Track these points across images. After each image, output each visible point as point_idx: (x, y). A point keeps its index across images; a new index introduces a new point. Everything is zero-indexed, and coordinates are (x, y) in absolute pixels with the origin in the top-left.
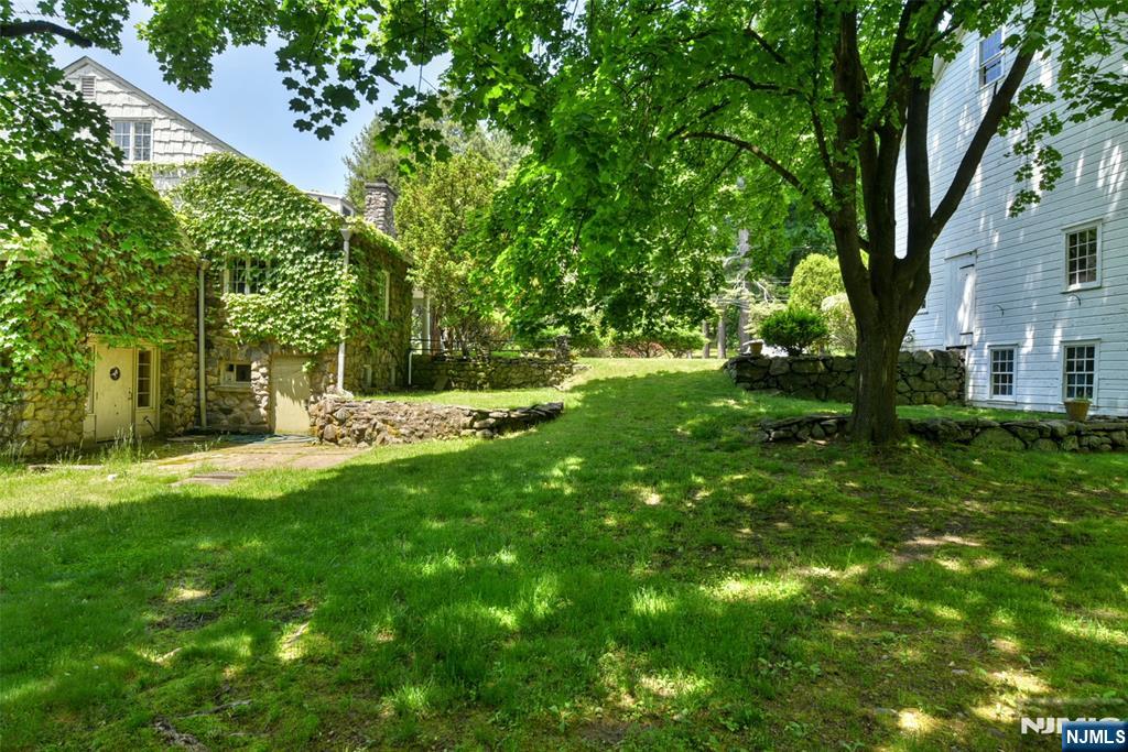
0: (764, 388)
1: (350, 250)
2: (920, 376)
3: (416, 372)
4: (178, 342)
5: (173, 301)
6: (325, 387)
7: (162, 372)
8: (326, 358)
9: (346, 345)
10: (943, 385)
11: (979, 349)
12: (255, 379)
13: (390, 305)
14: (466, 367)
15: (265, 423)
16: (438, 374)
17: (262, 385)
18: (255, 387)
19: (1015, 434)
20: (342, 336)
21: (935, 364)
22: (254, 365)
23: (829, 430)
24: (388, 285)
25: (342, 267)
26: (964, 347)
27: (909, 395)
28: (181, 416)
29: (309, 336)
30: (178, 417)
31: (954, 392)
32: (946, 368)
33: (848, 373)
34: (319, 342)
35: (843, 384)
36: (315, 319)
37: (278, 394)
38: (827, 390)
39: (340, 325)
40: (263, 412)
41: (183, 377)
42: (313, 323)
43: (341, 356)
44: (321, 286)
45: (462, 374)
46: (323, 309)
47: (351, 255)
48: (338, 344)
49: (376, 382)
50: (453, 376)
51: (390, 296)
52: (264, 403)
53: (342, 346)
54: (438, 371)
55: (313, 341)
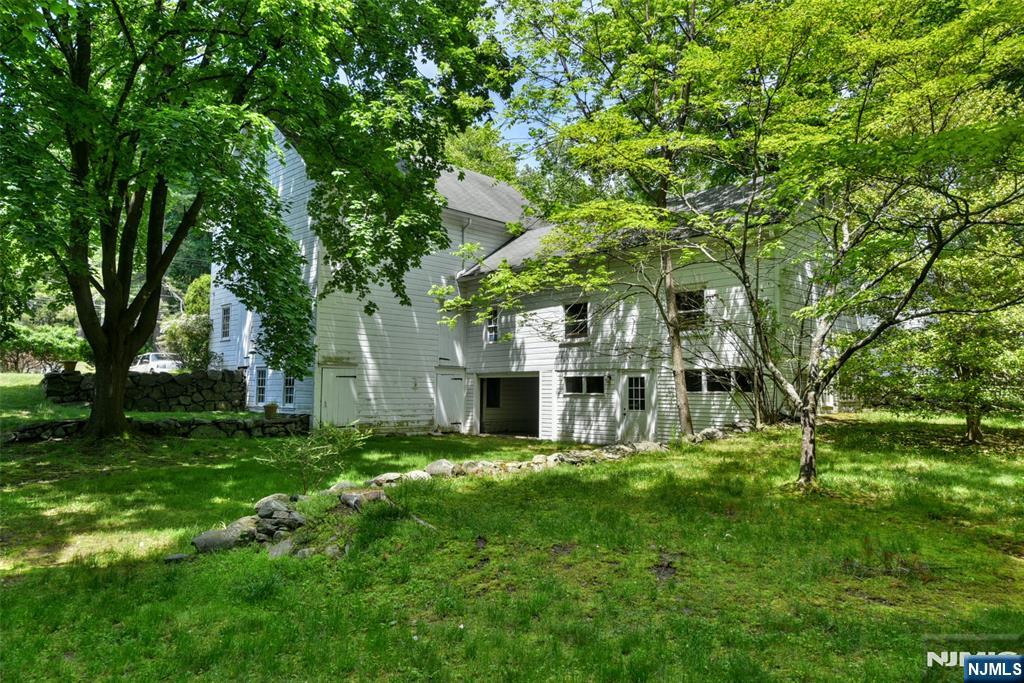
0: (74, 400)
2: (212, 389)
10: (229, 396)
11: (252, 369)
19: (220, 428)
21: (223, 380)
23: (69, 430)
26: (246, 368)
27: (202, 404)
31: (237, 401)
32: (231, 383)
33: (153, 387)
35: (148, 396)
38: (134, 401)
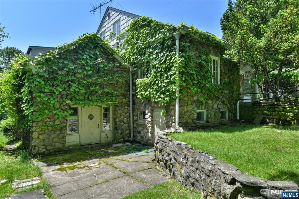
1: (180, 44)
3: (243, 112)
4: (119, 102)
5: (116, 85)
6: (171, 124)
7: (114, 115)
8: (171, 108)
9: (180, 100)
12: (147, 119)
13: (221, 76)
14: (277, 109)
15: (150, 140)
16: (257, 113)
17: (149, 121)
18: (147, 122)
20: (177, 95)
22: (146, 112)
24: (219, 65)
25: (175, 55)
28: (121, 134)
29: (162, 96)
30: (119, 135)
34: (166, 99)
36: (164, 86)
37: (155, 126)
39: (175, 88)
40: (150, 135)
41: (122, 117)
42: (164, 89)
43: (177, 106)
44: (166, 68)
45: (274, 114)
46: (167, 81)
47: (180, 47)
48: (175, 99)
49: (209, 120)
50: (267, 115)
51: (221, 70)
52: (150, 131)
53: (177, 100)
54: (257, 112)
55: (164, 99)
